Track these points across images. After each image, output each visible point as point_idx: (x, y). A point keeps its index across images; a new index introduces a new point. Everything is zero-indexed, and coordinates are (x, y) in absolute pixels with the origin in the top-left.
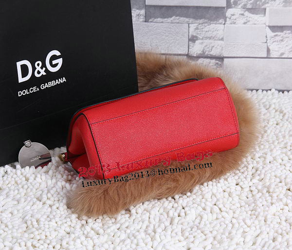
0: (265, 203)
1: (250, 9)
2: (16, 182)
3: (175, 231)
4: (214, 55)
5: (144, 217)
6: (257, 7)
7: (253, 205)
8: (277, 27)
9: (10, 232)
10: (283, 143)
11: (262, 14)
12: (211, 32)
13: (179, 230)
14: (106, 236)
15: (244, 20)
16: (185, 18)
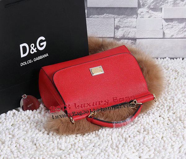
0: (180, 127)
1: (152, 8)
2: (23, 120)
3: (130, 146)
4: (130, 37)
5: (108, 138)
6: (157, 7)
7: (173, 128)
8: (169, 19)
9: (27, 151)
10: (182, 90)
11: (160, 11)
12: (128, 23)
13: (132, 145)
14: (88, 151)
15: (149, 16)
16: (112, 15)
